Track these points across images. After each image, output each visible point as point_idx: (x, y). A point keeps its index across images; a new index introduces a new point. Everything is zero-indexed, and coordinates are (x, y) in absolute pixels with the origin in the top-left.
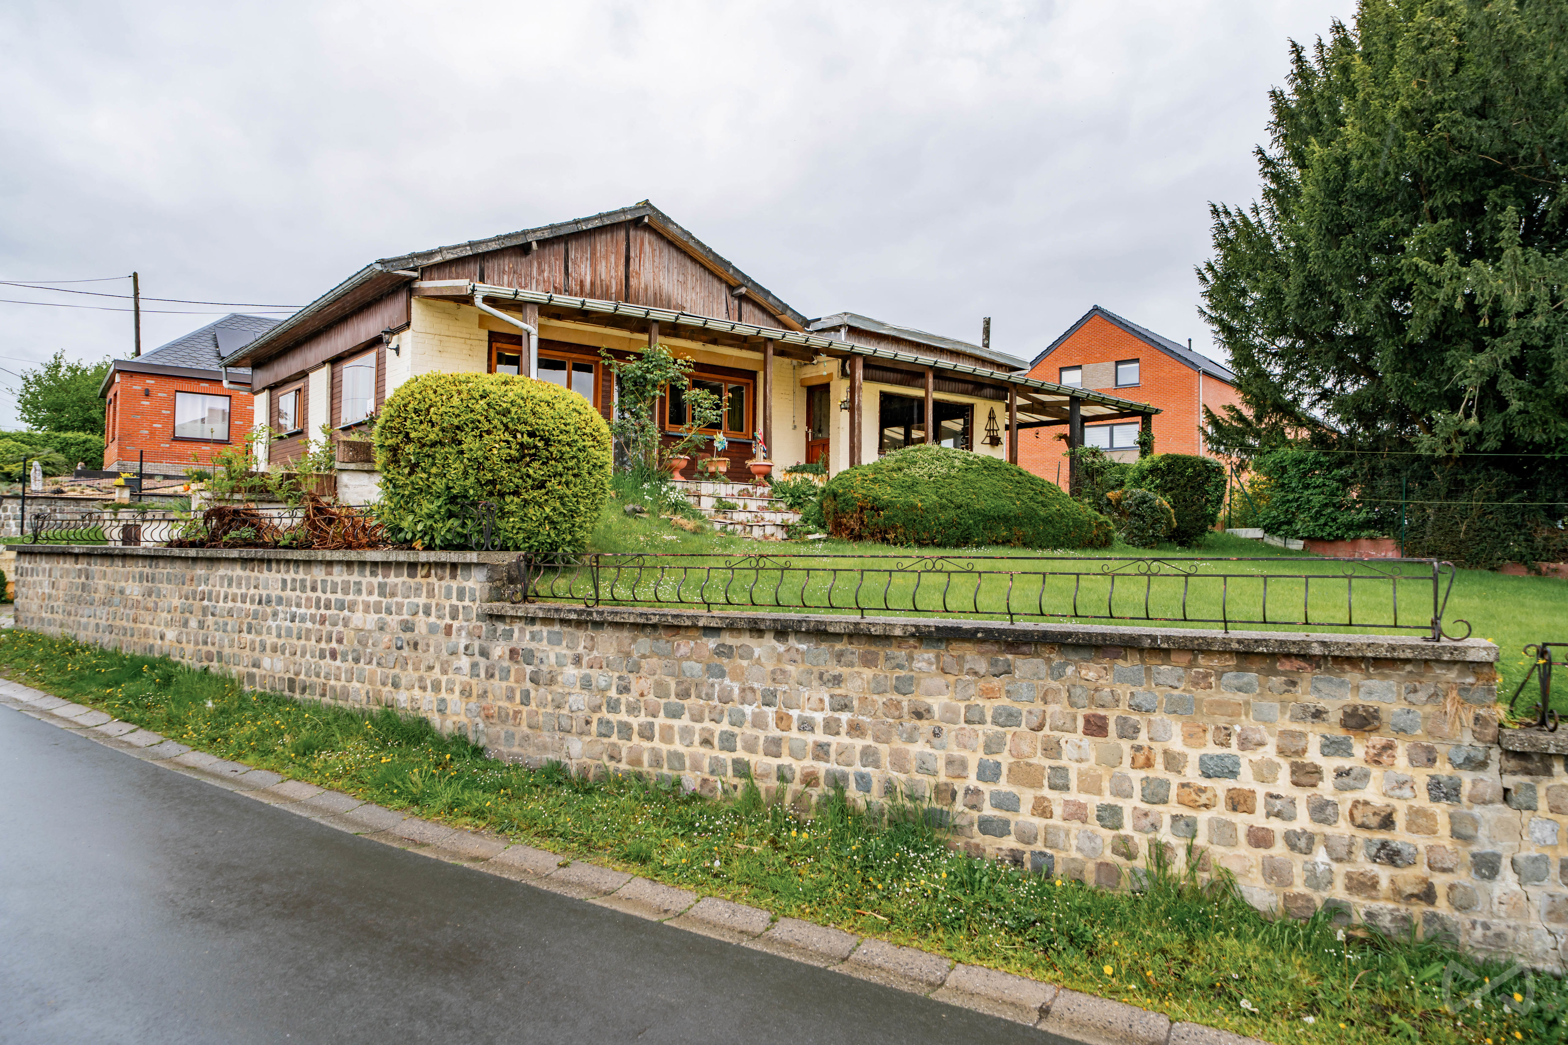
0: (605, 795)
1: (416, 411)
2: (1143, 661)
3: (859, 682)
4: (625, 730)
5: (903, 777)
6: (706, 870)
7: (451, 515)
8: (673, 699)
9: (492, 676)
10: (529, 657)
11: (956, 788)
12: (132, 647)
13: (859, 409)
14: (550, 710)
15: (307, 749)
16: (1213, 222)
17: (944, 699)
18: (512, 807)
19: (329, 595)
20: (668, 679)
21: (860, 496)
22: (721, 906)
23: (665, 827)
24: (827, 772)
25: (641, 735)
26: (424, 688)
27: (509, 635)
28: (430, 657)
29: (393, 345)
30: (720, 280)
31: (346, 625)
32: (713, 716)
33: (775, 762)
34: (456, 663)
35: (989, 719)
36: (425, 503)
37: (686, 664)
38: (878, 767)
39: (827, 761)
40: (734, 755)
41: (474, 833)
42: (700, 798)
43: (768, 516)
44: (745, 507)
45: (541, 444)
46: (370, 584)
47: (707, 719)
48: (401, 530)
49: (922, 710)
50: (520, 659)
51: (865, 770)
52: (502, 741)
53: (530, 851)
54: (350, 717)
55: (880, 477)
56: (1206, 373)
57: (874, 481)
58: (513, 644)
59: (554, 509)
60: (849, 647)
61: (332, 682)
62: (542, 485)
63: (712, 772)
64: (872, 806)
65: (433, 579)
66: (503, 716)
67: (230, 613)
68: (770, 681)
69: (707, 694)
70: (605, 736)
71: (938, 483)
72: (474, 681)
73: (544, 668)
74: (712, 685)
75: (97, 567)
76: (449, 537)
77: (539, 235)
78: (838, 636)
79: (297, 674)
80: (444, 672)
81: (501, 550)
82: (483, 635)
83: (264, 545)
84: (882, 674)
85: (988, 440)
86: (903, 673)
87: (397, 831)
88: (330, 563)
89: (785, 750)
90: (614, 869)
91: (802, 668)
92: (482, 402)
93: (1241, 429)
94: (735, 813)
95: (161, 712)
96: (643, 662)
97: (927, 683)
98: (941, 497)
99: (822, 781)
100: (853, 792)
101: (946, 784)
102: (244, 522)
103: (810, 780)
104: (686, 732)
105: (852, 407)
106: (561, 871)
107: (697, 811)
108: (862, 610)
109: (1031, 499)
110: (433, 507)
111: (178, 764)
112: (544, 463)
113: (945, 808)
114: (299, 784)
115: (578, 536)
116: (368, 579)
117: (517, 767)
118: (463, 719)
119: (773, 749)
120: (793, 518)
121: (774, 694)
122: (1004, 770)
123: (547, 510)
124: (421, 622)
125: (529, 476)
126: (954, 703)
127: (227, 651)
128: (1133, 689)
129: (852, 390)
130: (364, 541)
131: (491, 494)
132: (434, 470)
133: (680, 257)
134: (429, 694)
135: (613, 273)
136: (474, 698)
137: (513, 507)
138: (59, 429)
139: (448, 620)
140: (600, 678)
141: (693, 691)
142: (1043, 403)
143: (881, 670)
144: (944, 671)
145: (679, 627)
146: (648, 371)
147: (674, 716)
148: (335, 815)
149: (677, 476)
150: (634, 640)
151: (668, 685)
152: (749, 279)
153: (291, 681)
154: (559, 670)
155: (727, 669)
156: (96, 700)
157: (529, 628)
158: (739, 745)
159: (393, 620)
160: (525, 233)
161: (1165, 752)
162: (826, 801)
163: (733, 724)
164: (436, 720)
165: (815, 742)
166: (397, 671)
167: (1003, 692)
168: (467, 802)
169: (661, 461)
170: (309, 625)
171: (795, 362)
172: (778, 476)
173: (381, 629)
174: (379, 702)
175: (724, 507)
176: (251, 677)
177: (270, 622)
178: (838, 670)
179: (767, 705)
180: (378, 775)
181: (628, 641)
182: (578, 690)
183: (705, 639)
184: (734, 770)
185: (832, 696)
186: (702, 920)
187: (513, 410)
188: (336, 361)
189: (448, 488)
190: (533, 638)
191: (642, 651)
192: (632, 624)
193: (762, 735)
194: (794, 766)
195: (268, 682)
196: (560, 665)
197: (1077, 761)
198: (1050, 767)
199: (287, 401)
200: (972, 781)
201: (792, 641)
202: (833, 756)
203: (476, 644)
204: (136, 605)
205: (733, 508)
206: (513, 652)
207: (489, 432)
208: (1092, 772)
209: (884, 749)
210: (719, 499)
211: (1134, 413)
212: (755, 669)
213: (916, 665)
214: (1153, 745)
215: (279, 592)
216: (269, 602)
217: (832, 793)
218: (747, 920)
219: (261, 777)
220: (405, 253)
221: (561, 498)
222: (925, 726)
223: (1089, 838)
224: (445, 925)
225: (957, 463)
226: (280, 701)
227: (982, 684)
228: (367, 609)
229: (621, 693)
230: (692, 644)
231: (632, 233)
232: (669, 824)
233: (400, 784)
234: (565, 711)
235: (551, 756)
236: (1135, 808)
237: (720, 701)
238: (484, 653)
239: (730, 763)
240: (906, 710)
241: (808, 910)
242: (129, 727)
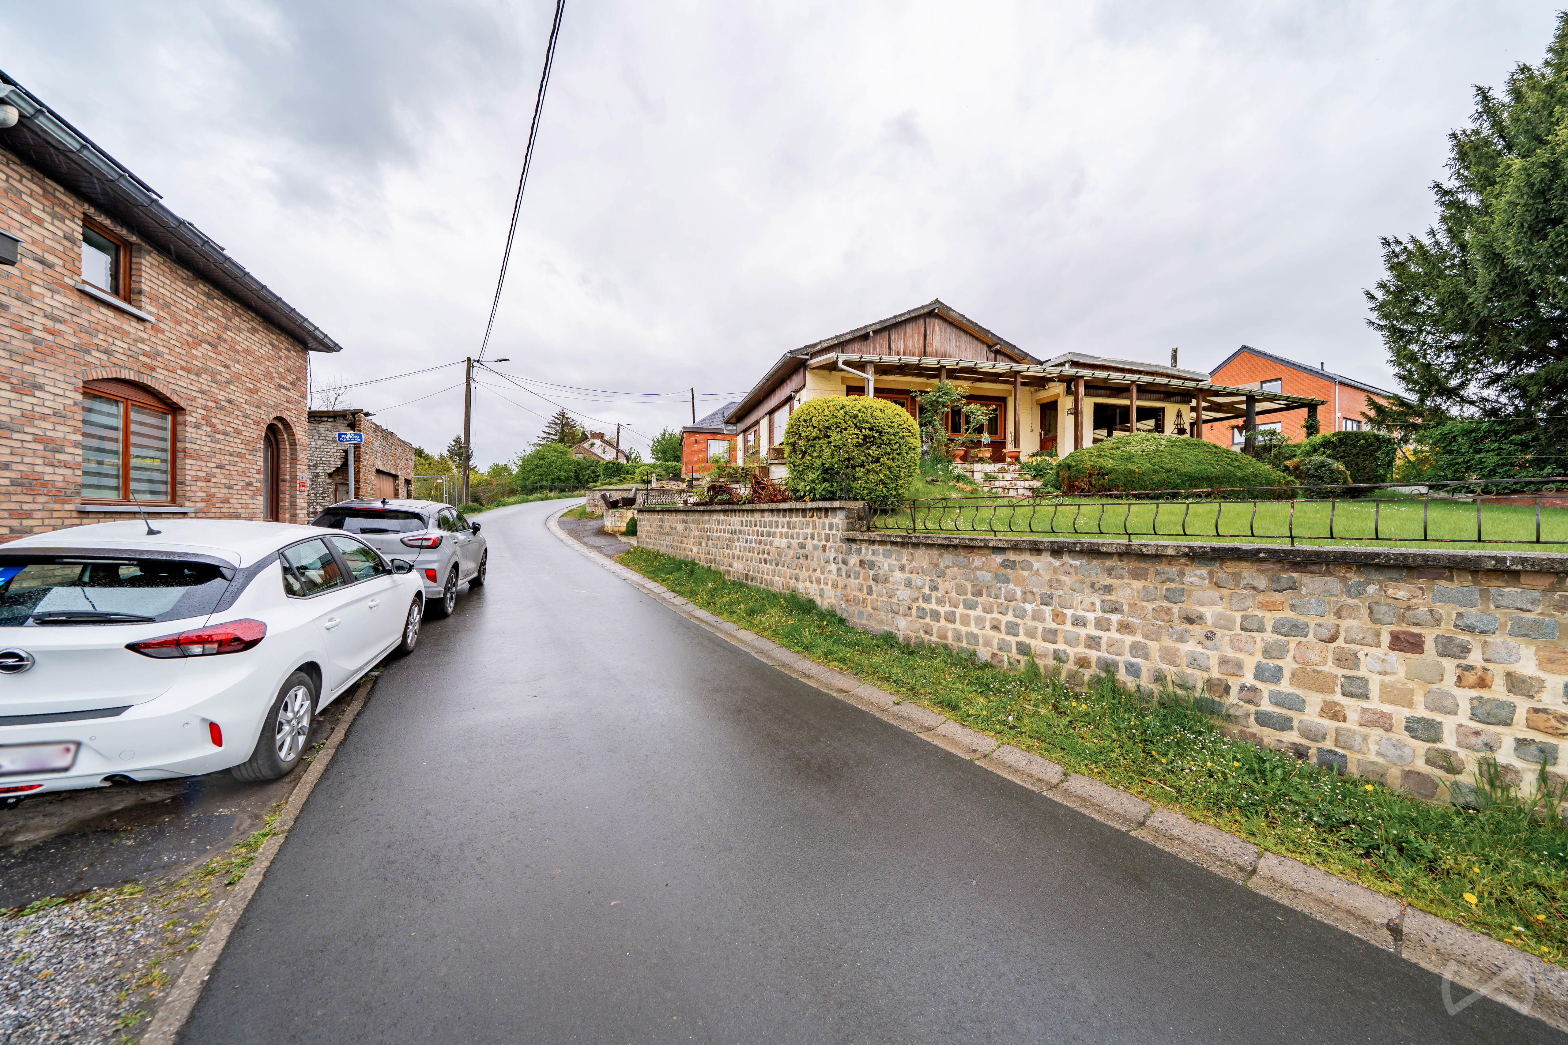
0: (923, 657)
1: (804, 420)
2: (1476, 582)
3: (1129, 591)
4: (935, 615)
5: (1174, 669)
6: (1003, 723)
7: (825, 480)
8: (969, 596)
9: (850, 576)
10: (871, 565)
11: (1230, 683)
12: (680, 556)
13: (1082, 412)
14: (885, 599)
15: (751, 612)
16: (1385, 251)
17: (1219, 609)
18: (863, 658)
19: (763, 529)
20: (966, 582)
21: (1089, 467)
22: (1018, 754)
23: (967, 685)
24: (1099, 658)
25: (947, 619)
26: (811, 582)
27: (859, 551)
28: (814, 564)
29: (797, 398)
30: (983, 342)
31: (771, 545)
32: (1000, 610)
33: (1052, 647)
34: (829, 568)
35: (1269, 628)
36: (810, 474)
37: (979, 573)
38: (1147, 659)
39: (1099, 650)
40: (1018, 639)
41: (840, 673)
42: (991, 666)
43: (1019, 483)
44: (1003, 478)
45: (876, 435)
46: (783, 522)
47: (996, 612)
48: (798, 491)
49: (1194, 617)
50: (866, 566)
51: (1133, 660)
52: (856, 616)
53: (874, 690)
54: (775, 596)
55: (1103, 453)
56: (1341, 383)
57: (1099, 456)
58: (862, 557)
59: (885, 475)
60: (1119, 563)
61: (765, 576)
62: (877, 460)
63: (1000, 649)
64: (1142, 689)
65: (815, 518)
66: (856, 601)
67: (719, 538)
68: (1047, 587)
69: (995, 595)
70: (922, 618)
71: (1149, 456)
72: (839, 579)
73: (881, 572)
74: (1000, 588)
75: (666, 517)
76: (824, 493)
77: (874, 328)
78: (1109, 555)
79: (749, 571)
80: (823, 573)
81: (854, 499)
82: (844, 551)
83: (733, 503)
84: (1152, 586)
85: (1176, 431)
86: (1173, 586)
87: (796, 666)
88: (763, 511)
89: (1060, 638)
90: (932, 712)
91: (1075, 578)
92: (842, 412)
93: (1403, 412)
94: (1021, 681)
95: (687, 588)
96: (947, 571)
97: (1198, 594)
98: (1154, 464)
99: (1093, 665)
100: (1122, 675)
101: (1219, 679)
102: (724, 491)
103: (1083, 663)
104: (979, 620)
105: (1076, 412)
106: (896, 707)
107: (990, 676)
108: (1129, 535)
109: (1228, 464)
110: (815, 476)
111: (692, 615)
112: (879, 447)
113: (1217, 699)
114: (746, 632)
115: (900, 492)
116: (782, 520)
117: (865, 633)
118: (833, 601)
119: (1051, 637)
120: (1037, 484)
121: (1051, 597)
122: (1287, 674)
123: (881, 476)
124: (810, 543)
125: (869, 455)
126: (1229, 613)
127: (718, 558)
128: (1461, 610)
129: (1076, 401)
130: (780, 498)
131: (847, 467)
132: (815, 454)
133: (957, 331)
134: (815, 585)
135: (916, 345)
136: (839, 589)
137: (860, 474)
138: (667, 461)
139: (824, 543)
140: (917, 580)
141: (984, 591)
142: (1219, 404)
143: (1151, 583)
144: (1218, 585)
145: (973, 547)
146: (939, 397)
147: (970, 608)
148: (763, 652)
149: (958, 460)
150: (941, 556)
151: (966, 587)
152: (1002, 340)
153: (746, 575)
154: (890, 574)
155: (1011, 577)
156: (663, 581)
157: (871, 547)
158: (1021, 632)
159: (795, 543)
160: (866, 327)
161: (1509, 675)
162: (1097, 681)
163: (1016, 616)
164: (818, 600)
165: (1087, 635)
166: (797, 571)
167: (1286, 605)
168: (836, 653)
169: (947, 452)
170: (754, 545)
171: (1032, 389)
172: (1023, 459)
173: (789, 547)
174: (789, 589)
175: (989, 478)
176: (729, 571)
177: (736, 543)
178: (1108, 581)
179: (1045, 605)
180: (786, 631)
181: (936, 556)
182: (903, 587)
183: (993, 556)
184: (1018, 649)
185: (1103, 601)
186: (1004, 763)
187: (860, 415)
188: (771, 412)
189: (823, 464)
190: (874, 554)
191: (947, 563)
192: (939, 545)
193: (1040, 627)
194: (1068, 651)
195: (736, 574)
196: (892, 571)
197: (1380, 673)
198: (1343, 676)
199: (751, 437)
200: (1249, 679)
201: (1066, 558)
202: (1104, 646)
203: (840, 556)
204: (681, 535)
205: (995, 478)
206: (862, 562)
207: (845, 429)
208: (1399, 685)
209: (1153, 646)
210: (986, 474)
211: (1303, 405)
212: (1034, 578)
213: (1187, 579)
214: (1490, 666)
215: (740, 527)
216: (735, 533)
217: (1103, 675)
218: (1042, 770)
219: (729, 626)
220: (802, 346)
221: (889, 468)
222: (1196, 630)
223: (1394, 745)
224: (820, 741)
225: (1163, 442)
226: (742, 585)
227: (1261, 597)
228: (781, 537)
229: (932, 590)
230: (984, 559)
231: (928, 320)
232: (971, 684)
233: (798, 637)
234: (895, 600)
235: (886, 628)
236: (1460, 725)
237: (1006, 599)
238: (845, 562)
239: (1014, 644)
240: (1176, 615)
241: (1095, 770)
242: (675, 594)
